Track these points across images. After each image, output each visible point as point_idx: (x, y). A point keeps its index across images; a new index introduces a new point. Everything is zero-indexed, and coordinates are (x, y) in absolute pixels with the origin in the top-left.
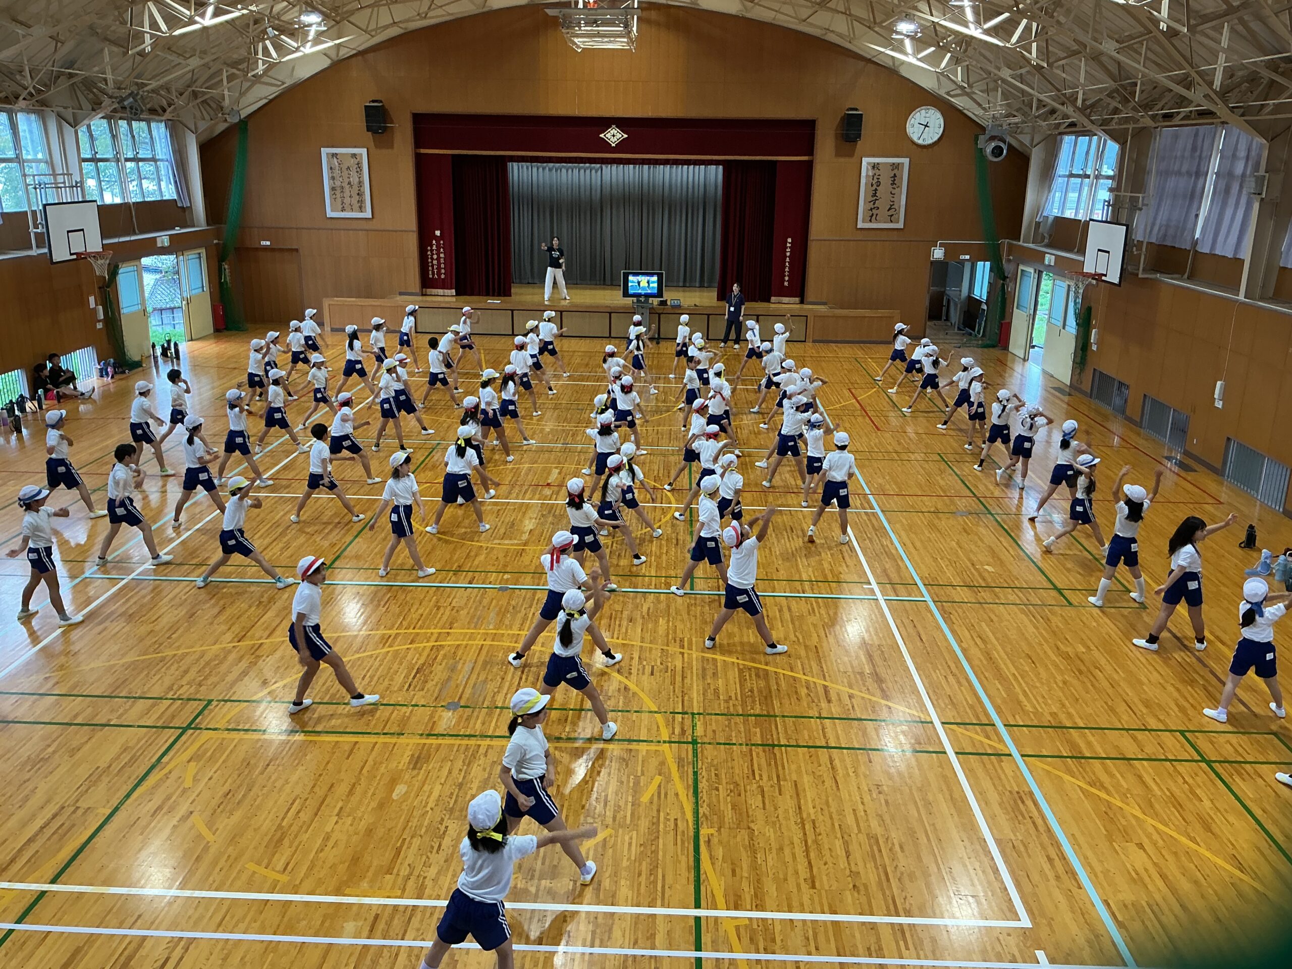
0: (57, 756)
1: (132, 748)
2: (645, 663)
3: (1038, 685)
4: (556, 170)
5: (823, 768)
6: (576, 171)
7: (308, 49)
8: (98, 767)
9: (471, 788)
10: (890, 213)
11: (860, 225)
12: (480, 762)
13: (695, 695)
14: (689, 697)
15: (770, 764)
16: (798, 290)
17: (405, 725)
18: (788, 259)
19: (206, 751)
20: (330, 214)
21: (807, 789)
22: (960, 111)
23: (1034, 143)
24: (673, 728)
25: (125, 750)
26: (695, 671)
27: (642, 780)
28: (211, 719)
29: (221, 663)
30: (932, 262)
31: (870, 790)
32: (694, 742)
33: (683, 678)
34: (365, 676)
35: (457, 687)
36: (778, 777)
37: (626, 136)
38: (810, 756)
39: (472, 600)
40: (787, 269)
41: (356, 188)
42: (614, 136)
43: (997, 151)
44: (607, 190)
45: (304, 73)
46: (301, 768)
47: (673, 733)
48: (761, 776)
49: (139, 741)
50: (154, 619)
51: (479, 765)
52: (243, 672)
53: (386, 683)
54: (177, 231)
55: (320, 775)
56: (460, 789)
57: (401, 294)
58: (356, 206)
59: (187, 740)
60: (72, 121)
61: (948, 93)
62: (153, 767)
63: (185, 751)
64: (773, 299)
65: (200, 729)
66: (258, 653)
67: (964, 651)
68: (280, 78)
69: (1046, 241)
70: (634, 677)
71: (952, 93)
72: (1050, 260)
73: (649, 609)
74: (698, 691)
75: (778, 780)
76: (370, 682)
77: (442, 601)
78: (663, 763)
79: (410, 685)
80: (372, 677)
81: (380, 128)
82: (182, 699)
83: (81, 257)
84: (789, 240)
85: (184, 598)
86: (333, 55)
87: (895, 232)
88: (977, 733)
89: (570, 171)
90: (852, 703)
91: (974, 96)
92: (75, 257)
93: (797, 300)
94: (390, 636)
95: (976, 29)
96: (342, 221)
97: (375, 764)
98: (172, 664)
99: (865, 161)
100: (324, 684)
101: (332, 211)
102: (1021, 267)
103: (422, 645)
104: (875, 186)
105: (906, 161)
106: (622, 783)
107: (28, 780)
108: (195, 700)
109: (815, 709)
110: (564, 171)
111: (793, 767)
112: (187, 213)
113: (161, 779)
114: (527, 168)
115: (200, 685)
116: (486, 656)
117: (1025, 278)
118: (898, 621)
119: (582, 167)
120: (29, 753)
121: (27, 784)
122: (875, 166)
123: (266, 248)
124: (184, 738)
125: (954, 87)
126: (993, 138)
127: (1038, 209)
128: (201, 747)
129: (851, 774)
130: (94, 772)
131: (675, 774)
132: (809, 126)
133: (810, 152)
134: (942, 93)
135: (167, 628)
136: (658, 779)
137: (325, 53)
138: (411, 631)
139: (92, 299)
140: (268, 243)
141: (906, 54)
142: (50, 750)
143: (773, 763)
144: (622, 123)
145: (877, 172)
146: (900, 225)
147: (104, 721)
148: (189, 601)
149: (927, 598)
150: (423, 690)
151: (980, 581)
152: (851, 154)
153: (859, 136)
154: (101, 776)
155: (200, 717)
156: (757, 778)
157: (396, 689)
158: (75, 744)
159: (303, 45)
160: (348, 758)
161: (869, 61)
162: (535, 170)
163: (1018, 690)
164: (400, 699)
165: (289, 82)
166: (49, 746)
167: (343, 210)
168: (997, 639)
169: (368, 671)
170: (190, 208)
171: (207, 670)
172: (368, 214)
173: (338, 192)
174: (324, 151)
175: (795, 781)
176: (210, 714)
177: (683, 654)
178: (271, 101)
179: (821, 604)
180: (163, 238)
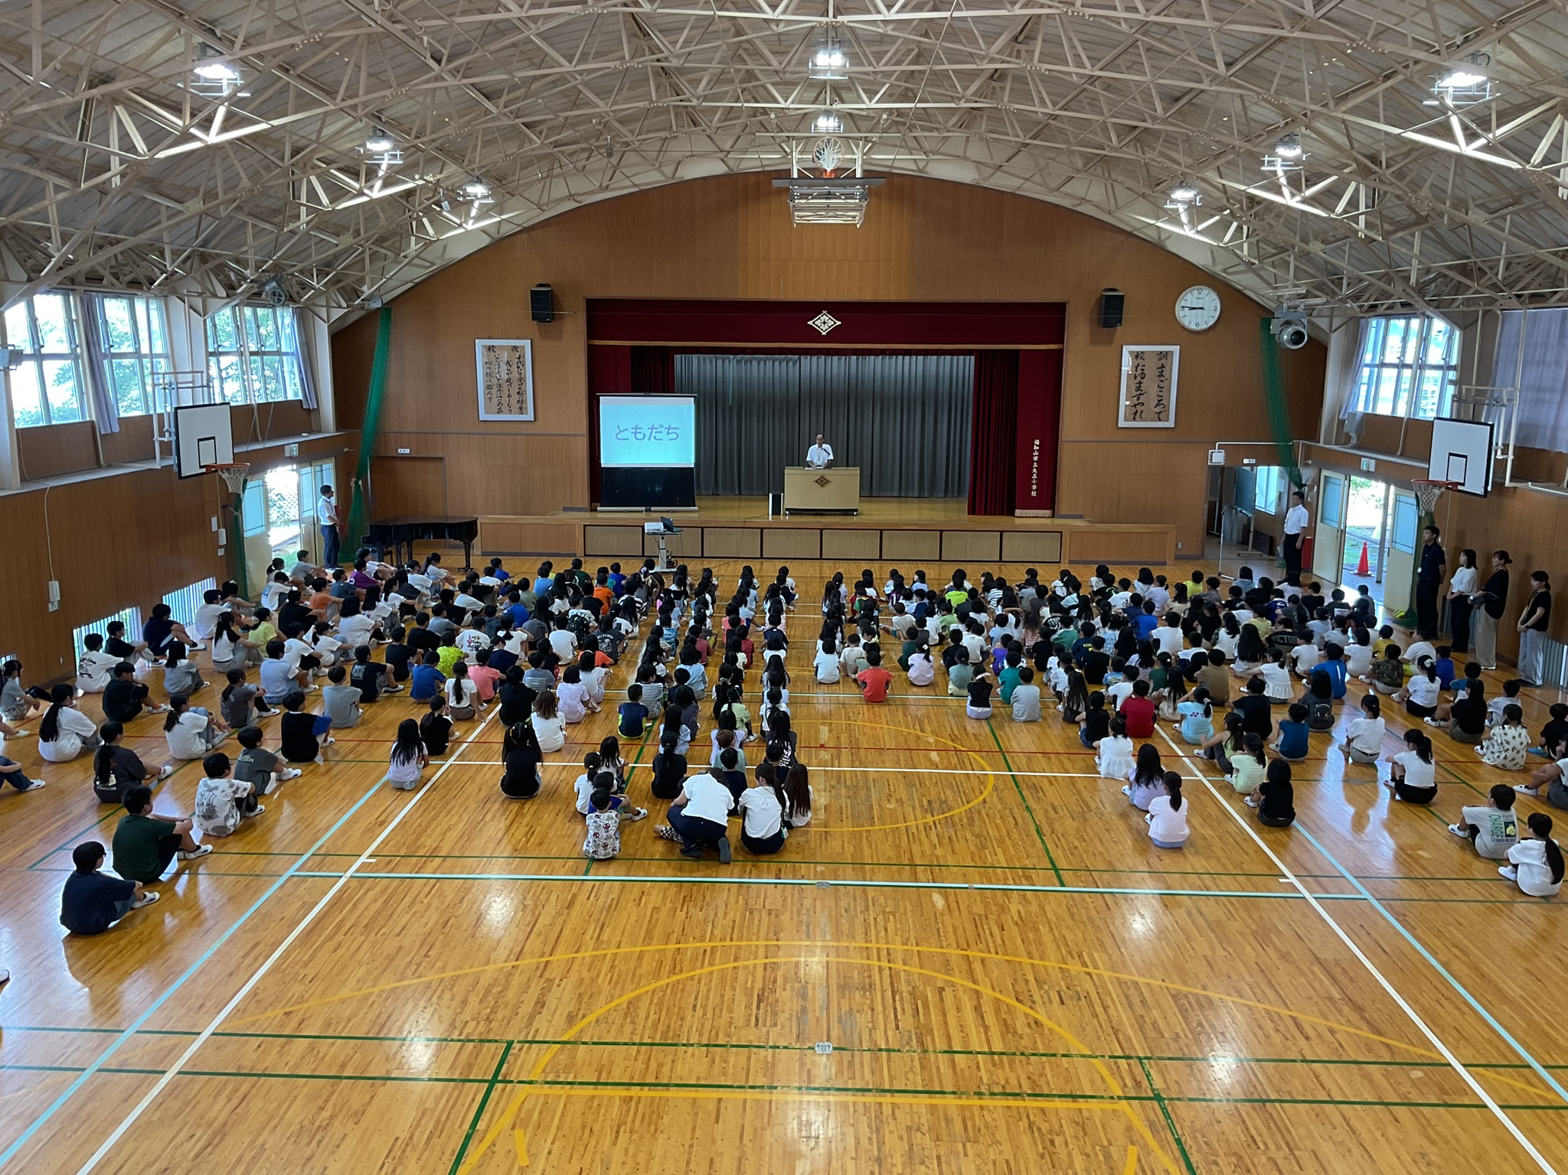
0: (337, 1123)
1: (433, 1111)
2: (1046, 987)
3: (1559, 1010)
4: (746, 363)
5: (1339, 1130)
6: (769, 364)
7: (470, 226)
8: (397, 1139)
9: (893, 1165)
10: (1158, 410)
11: (1122, 423)
12: (892, 1127)
13: (1131, 1032)
14: (1124, 1035)
15: (1270, 1128)
16: (1048, 500)
17: (772, 1075)
18: (1035, 465)
19: (530, 1112)
20: (483, 416)
21: (1332, 1159)
22: (1239, 291)
23: (1334, 327)
24: (1123, 1079)
25: (423, 1113)
26: (1114, 996)
27: (1113, 1152)
28: (521, 1067)
29: (505, 989)
30: (1210, 467)
31: (1414, 1161)
32: (1158, 1098)
33: (1105, 1008)
34: (695, 1006)
35: (818, 1020)
36: (1287, 1144)
37: (839, 323)
38: (1317, 1115)
39: (789, 900)
40: (1035, 477)
41: (515, 385)
42: (824, 323)
43: (1298, 337)
44: (805, 386)
45: (459, 253)
46: (662, 1138)
47: (1125, 1085)
48: (1265, 1144)
49: (437, 1101)
50: (398, 930)
51: (891, 1132)
52: (537, 1002)
53: (725, 1015)
54: (305, 437)
55: (691, 1146)
56: (880, 1165)
57: (566, 509)
58: (515, 406)
59: (501, 1097)
60: (201, 310)
61: (1225, 271)
62: (468, 1138)
63: (503, 1112)
64: (1018, 512)
65: (512, 1082)
66: (547, 975)
67: (1445, 965)
68: (430, 258)
69: (1354, 441)
70: (1039, 1006)
71: (1229, 271)
72: (1368, 466)
73: (1019, 912)
74: (1132, 1026)
75: (1291, 1150)
76: (705, 1014)
77: (752, 902)
78: (1129, 1129)
79: (757, 1019)
80: (704, 1007)
81: (548, 316)
82: (473, 1041)
83: (211, 470)
84: (1037, 442)
85: (426, 901)
86: (493, 232)
87: (1164, 432)
88: (1512, 1077)
89: (762, 363)
90: (1337, 1040)
91: (1262, 273)
92: (204, 470)
93: (1048, 512)
94: (705, 951)
95: (1293, 195)
96: (500, 424)
97: (756, 1130)
98: (443, 992)
99: (1126, 349)
100: (647, 1018)
101: (487, 413)
102: (1325, 473)
103: (751, 962)
104: (1139, 379)
105: (1176, 349)
106: (1088, 1155)
107: (312, 1156)
108: (489, 1041)
109: (1293, 1048)
110: (755, 363)
111: (1302, 1131)
112: (312, 415)
113: (484, 1154)
114: (711, 361)
115: (489, 1020)
116: (839, 977)
117: (1330, 487)
118: (1345, 927)
119: (777, 359)
120: (299, 1118)
121: (312, 1162)
122: (1137, 356)
123: (404, 458)
124: (494, 1095)
125: (1236, 261)
126: (1288, 323)
127: (1339, 406)
128: (520, 1108)
129: (1380, 1138)
130: (393, 1146)
131: (1152, 1143)
132: (1060, 308)
133: (1060, 340)
134: (1218, 269)
135: (418, 942)
136: (1133, 1151)
137: (484, 230)
138: (728, 943)
139: (214, 520)
140: (407, 451)
141: (1181, 224)
142: (325, 1114)
143: (1272, 1125)
144: (834, 308)
145: (1140, 361)
146: (1171, 424)
147: (383, 1074)
148: (434, 906)
149: (1367, 895)
150: (776, 1025)
151: (1421, 871)
152: (1109, 341)
153: (1120, 321)
154: (404, 1151)
155: (505, 1066)
156: (1262, 1147)
157: (741, 1023)
158: (355, 1104)
159: (466, 222)
160: (717, 1122)
161: (1130, 234)
162: (720, 362)
163: (1536, 1017)
164: (751, 1038)
165: (439, 263)
166: (322, 1108)
167: (500, 411)
168: (1480, 950)
169: (696, 999)
170: (317, 410)
171: (491, 999)
172: (530, 416)
173: (494, 391)
174: (480, 344)
175: (1313, 1151)
176: (516, 1060)
177: (1089, 974)
178: (417, 284)
179: (1237, 906)
180: (292, 446)
